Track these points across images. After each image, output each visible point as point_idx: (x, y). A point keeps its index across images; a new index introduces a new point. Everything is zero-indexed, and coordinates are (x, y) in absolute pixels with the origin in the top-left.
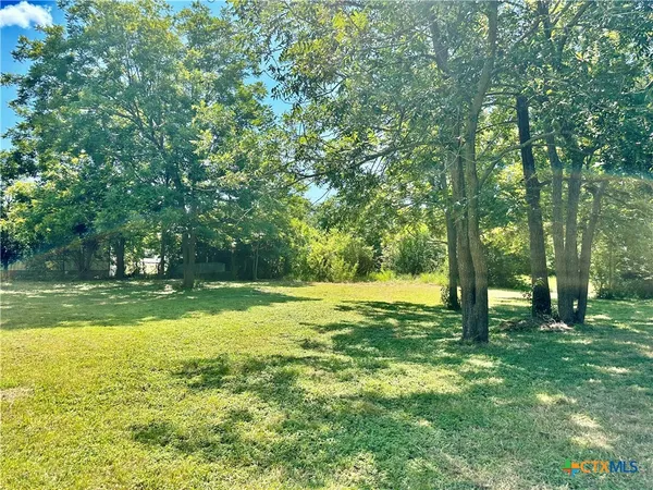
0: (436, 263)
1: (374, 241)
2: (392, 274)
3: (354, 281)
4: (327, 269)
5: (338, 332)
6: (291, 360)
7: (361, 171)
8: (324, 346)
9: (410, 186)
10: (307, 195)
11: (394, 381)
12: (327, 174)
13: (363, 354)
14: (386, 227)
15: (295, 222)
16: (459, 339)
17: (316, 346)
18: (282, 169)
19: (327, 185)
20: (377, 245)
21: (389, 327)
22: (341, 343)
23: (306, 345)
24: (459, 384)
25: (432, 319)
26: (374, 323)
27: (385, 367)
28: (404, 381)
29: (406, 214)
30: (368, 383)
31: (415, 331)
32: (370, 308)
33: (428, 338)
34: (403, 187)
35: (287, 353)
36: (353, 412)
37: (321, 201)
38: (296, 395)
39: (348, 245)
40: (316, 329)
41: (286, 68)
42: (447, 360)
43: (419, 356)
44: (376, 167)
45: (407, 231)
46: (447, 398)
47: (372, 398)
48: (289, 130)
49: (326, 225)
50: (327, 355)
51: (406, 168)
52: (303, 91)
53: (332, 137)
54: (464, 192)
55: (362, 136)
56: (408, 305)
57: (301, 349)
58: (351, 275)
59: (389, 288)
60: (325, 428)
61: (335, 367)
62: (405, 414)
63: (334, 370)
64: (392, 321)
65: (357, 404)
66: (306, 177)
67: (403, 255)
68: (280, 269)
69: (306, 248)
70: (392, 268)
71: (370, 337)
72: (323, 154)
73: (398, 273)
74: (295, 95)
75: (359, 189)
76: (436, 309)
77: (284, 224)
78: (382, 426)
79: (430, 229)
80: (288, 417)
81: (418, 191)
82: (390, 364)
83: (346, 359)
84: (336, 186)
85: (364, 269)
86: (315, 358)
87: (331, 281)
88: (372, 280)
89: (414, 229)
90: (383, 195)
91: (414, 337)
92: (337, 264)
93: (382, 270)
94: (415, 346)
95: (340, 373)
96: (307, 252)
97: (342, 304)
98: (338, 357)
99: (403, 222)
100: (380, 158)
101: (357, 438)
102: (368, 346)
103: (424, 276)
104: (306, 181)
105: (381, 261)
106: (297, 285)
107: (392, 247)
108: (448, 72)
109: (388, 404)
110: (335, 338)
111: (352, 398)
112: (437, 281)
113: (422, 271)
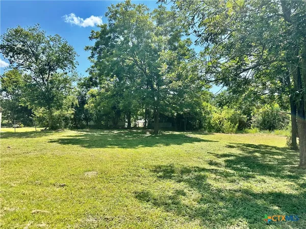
0: (284, 124)
1: (248, 112)
2: (258, 130)
3: (236, 133)
4: (221, 127)
5: (228, 158)
6: (204, 170)
7: (240, 77)
8: (220, 165)
9: (268, 83)
10: (211, 90)
11: (259, 185)
12: (222, 79)
13: (241, 170)
14: (254, 105)
15: (204, 104)
16: (297, 165)
17: (216, 164)
18: (199, 78)
19: (222, 85)
20: (249, 115)
21: (256, 157)
22: (229, 164)
23: (211, 163)
24: (297, 190)
25: (281, 154)
26: (247, 155)
27: (254, 177)
28: (264, 185)
29: (266, 98)
30: (244, 184)
31: (270, 160)
32: (245, 147)
33: (278, 164)
34: (264, 84)
35: (201, 166)
36: (236, 198)
37: (220, 92)
38: (206, 186)
39: (233, 115)
40: (216, 156)
41: (202, 30)
42: (290, 177)
43: (273, 173)
44: (249, 75)
45: (267, 107)
46: (290, 196)
47: (246, 192)
48: (203, 59)
49: (221, 105)
50: (222, 169)
51: (266, 74)
52: (210, 40)
53: (225, 61)
54: (301, 86)
55: (241, 60)
56: (267, 146)
57: (208, 165)
58: (234, 130)
59: (255, 137)
60: (221, 204)
61: (227, 175)
62: (265, 202)
63: (226, 176)
64: (257, 154)
65: (238, 194)
66: (211, 81)
67: (264, 120)
68: (197, 126)
69: (210, 115)
70: (257, 127)
71: (245, 162)
72: (220, 70)
73: (261, 129)
74: (206, 42)
75: (239, 86)
76: (284, 149)
77: (199, 104)
78: (251, 206)
79: (280, 106)
80: (203, 196)
81: (273, 86)
82: (256, 176)
83: (232, 172)
84: (227, 85)
85: (242, 127)
86: (216, 170)
87: (223, 132)
88: (246, 132)
89: (270, 106)
90: (252, 89)
91: (270, 163)
92: (227, 124)
93: (252, 127)
94: (271, 168)
95: (229, 178)
96: (211, 118)
97: (229, 144)
98: (228, 170)
99: (264, 102)
100: (250, 70)
101: (238, 211)
102: (244, 166)
103: (277, 131)
104: (211, 84)
105: (251, 123)
106: (206, 134)
107: (257, 117)
108: (290, 22)
109: (255, 196)
110: (226, 161)
111: (235, 191)
112: (284, 134)
113: (275, 129)
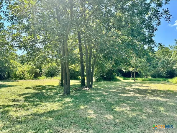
0: (58, 74)
1: (40, 68)
2: (45, 77)
3: (33, 79)
4: (23, 76)
5: (26, 96)
6: (8, 106)
7: (35, 47)
8: (20, 100)
9: (50, 52)
10: (17, 52)
11: (43, 108)
12: (23, 46)
13: (34, 102)
14: (43, 63)
15: (12, 61)
16: (62, 94)
17: (18, 101)
18: (7, 43)
19: (23, 50)
20: (40, 69)
21: (43, 93)
22: (26, 99)
23: (14, 101)
24: (61, 107)
25: (56, 89)
26: (38, 92)
27: (40, 105)
28: (45, 108)
29: (49, 60)
30: (34, 110)
31: (51, 93)
32: (37, 88)
33: (54, 95)
34: (48, 52)
35: (6, 104)
36: (28, 119)
37: (21, 55)
38: (9, 117)
39: (31, 69)
40: (18, 95)
42: (59, 100)
43: (51, 100)
44: (40, 46)
45: (50, 65)
46: (58, 110)
47: (35, 114)
48: (10, 31)
49: (22, 62)
50: (22, 103)
51: (49, 47)
52: (15, 20)
53: (25, 35)
54: (65, 55)
55: (35, 36)
56: (49, 86)
57: (12, 102)
58: (32, 78)
59: (44, 81)
60: (18, 126)
62: (45, 118)
63: (23, 108)
64: (44, 91)
65: (29, 117)
66: (15, 47)
67: (49, 72)
68: (6, 76)
69: (16, 69)
70: (45, 75)
71: (37, 96)
72: (22, 40)
73: (47, 77)
74: (12, 21)
75: (34, 51)
76: (57, 87)
77: (7, 61)
78: (38, 122)
79: (56, 64)
80: (5, 125)
81: (53, 54)
82: (42, 104)
83: (27, 104)
84: (27, 50)
85: (36, 76)
86: (17, 105)
87: (25, 80)
88: (38, 79)
89: (52, 64)
90: (42, 54)
91: (50, 95)
92: (27, 75)
93: (42, 76)
94: (50, 97)
95: (25, 108)
96: (17, 71)
97: (28, 87)
98: (25, 103)
99: (49, 62)
100: (41, 43)
101: (29, 127)
102: (36, 99)
103: (55, 77)
104: (15, 48)
105: (42, 73)
106: (12, 82)
107: (45, 70)
108: (60, 22)
109: (40, 115)
110: (24, 98)
111: (29, 115)
112: (58, 79)
113: (54, 76)
